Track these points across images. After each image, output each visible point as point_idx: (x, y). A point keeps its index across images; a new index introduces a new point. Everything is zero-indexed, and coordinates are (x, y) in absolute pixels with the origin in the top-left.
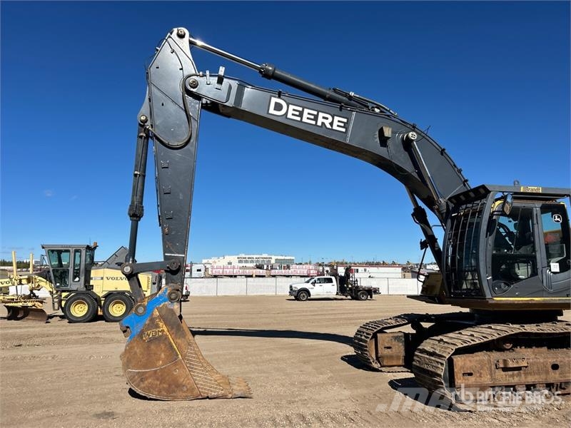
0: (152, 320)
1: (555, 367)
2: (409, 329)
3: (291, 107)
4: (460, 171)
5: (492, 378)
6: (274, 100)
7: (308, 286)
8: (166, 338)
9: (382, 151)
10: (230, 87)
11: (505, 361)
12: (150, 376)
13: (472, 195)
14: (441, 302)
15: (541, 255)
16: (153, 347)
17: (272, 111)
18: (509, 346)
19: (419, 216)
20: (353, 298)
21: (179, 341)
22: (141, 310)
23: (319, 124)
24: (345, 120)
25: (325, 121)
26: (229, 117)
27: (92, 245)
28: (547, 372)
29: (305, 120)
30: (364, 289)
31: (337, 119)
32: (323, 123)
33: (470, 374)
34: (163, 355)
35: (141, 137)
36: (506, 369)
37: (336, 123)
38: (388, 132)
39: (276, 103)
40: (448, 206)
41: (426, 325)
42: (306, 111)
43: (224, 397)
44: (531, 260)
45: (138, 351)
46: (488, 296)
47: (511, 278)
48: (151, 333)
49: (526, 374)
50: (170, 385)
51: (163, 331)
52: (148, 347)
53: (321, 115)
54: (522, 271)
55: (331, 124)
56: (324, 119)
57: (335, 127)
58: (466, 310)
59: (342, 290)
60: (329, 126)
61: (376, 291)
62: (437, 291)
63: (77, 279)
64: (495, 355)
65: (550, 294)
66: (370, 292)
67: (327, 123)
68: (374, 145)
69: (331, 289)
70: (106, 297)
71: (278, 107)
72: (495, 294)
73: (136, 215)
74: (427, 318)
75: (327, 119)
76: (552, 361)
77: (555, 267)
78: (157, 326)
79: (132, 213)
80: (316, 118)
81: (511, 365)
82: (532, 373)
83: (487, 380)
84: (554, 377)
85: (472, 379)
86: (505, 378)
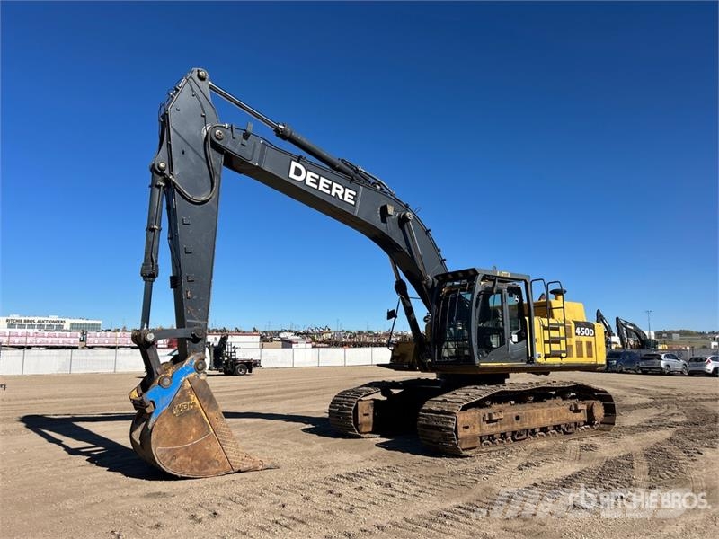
0: (184, 392)
1: (518, 418)
2: (379, 396)
3: (310, 174)
4: (439, 250)
5: (481, 430)
6: (294, 164)
8: (198, 411)
9: (382, 227)
10: (255, 146)
11: (490, 415)
12: (182, 454)
13: (450, 276)
14: (412, 369)
15: (507, 328)
16: (183, 421)
17: (292, 175)
18: (488, 403)
19: (400, 288)
20: (227, 373)
21: (211, 414)
22: (166, 382)
23: (333, 194)
24: (354, 193)
25: (338, 191)
26: (240, 173)
28: (513, 423)
29: (321, 188)
30: (243, 362)
31: (348, 191)
32: (336, 194)
33: (467, 427)
34: (194, 430)
35: (159, 187)
36: (491, 421)
37: (347, 195)
38: (391, 210)
39: (297, 168)
40: (433, 283)
41: (395, 392)
42: (322, 180)
43: (255, 469)
44: (500, 332)
45: (168, 427)
46: (477, 362)
47: (489, 348)
48: (182, 406)
49: (501, 424)
50: (201, 461)
51: (194, 404)
52: (179, 422)
53: (335, 185)
54: (495, 342)
55: (343, 195)
56: (337, 190)
57: (346, 199)
59: (217, 363)
60: (341, 197)
61: (256, 364)
62: (410, 358)
64: (482, 411)
65: (515, 360)
66: (249, 365)
67: (340, 193)
68: (376, 220)
71: (298, 172)
72: (484, 359)
73: (150, 275)
74: (395, 385)
75: (339, 190)
76: (515, 413)
77: (515, 338)
78: (188, 399)
79: (148, 272)
80: (330, 189)
81: (494, 417)
82: (504, 424)
83: (477, 432)
84: (517, 426)
85: (468, 431)
86: (488, 429)
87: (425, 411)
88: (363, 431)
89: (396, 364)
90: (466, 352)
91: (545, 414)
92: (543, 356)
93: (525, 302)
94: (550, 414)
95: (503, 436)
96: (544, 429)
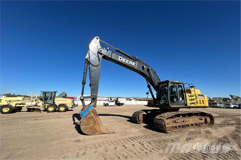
0: (89, 112)
1: (183, 121)
3: (124, 59)
4: (158, 77)
5: (173, 125)
6: (120, 57)
7: (108, 103)
8: (93, 117)
9: (143, 71)
10: (110, 53)
11: (175, 121)
12: (88, 128)
13: (162, 83)
14: (153, 106)
15: (178, 96)
16: (89, 120)
17: (119, 59)
18: (174, 117)
19: (149, 87)
20: (118, 106)
21: (96, 118)
22: (86, 109)
23: (130, 64)
24: (135, 63)
26: (107, 60)
27: (56, 91)
28: (182, 123)
29: (126, 62)
30: (121, 103)
31: (133, 63)
33: (168, 124)
34: (92, 122)
35: (86, 63)
37: (133, 64)
38: (145, 67)
39: (120, 58)
40: (157, 85)
41: (149, 112)
42: (127, 60)
43: (108, 133)
44: (177, 97)
45: (85, 121)
46: (170, 105)
47: (174, 102)
48: (89, 116)
49: (178, 123)
50: (94, 131)
51: (92, 115)
52: (88, 120)
53: (130, 62)
54: (175, 100)
55: (132, 64)
56: (131, 63)
57: (133, 65)
58: (158, 108)
59: (116, 104)
61: (124, 104)
62: (152, 104)
63: (51, 100)
64: (173, 119)
65: (180, 105)
66: (122, 104)
67: (131, 64)
68: (141, 70)
69: (114, 103)
70: (59, 105)
71: (121, 59)
72: (172, 105)
73: (84, 83)
74: (149, 110)
76: (183, 120)
77: (181, 99)
78: (91, 114)
79: (83, 83)
80: (129, 62)
81: (176, 121)
82: (180, 123)
83: (171, 125)
84: (184, 124)
85: (169, 125)
86: (175, 125)
87: (156, 119)
88: (141, 122)
89: (149, 105)
90: (167, 103)
91: (192, 120)
92: (189, 104)
93: (183, 89)
94: (193, 120)
95: (180, 127)
96: (192, 125)
